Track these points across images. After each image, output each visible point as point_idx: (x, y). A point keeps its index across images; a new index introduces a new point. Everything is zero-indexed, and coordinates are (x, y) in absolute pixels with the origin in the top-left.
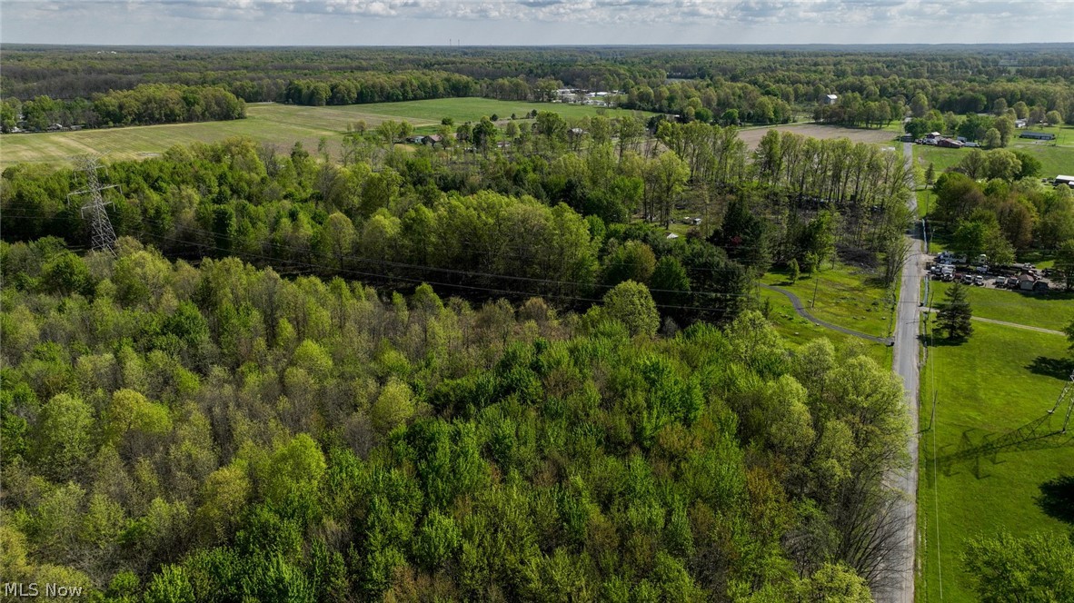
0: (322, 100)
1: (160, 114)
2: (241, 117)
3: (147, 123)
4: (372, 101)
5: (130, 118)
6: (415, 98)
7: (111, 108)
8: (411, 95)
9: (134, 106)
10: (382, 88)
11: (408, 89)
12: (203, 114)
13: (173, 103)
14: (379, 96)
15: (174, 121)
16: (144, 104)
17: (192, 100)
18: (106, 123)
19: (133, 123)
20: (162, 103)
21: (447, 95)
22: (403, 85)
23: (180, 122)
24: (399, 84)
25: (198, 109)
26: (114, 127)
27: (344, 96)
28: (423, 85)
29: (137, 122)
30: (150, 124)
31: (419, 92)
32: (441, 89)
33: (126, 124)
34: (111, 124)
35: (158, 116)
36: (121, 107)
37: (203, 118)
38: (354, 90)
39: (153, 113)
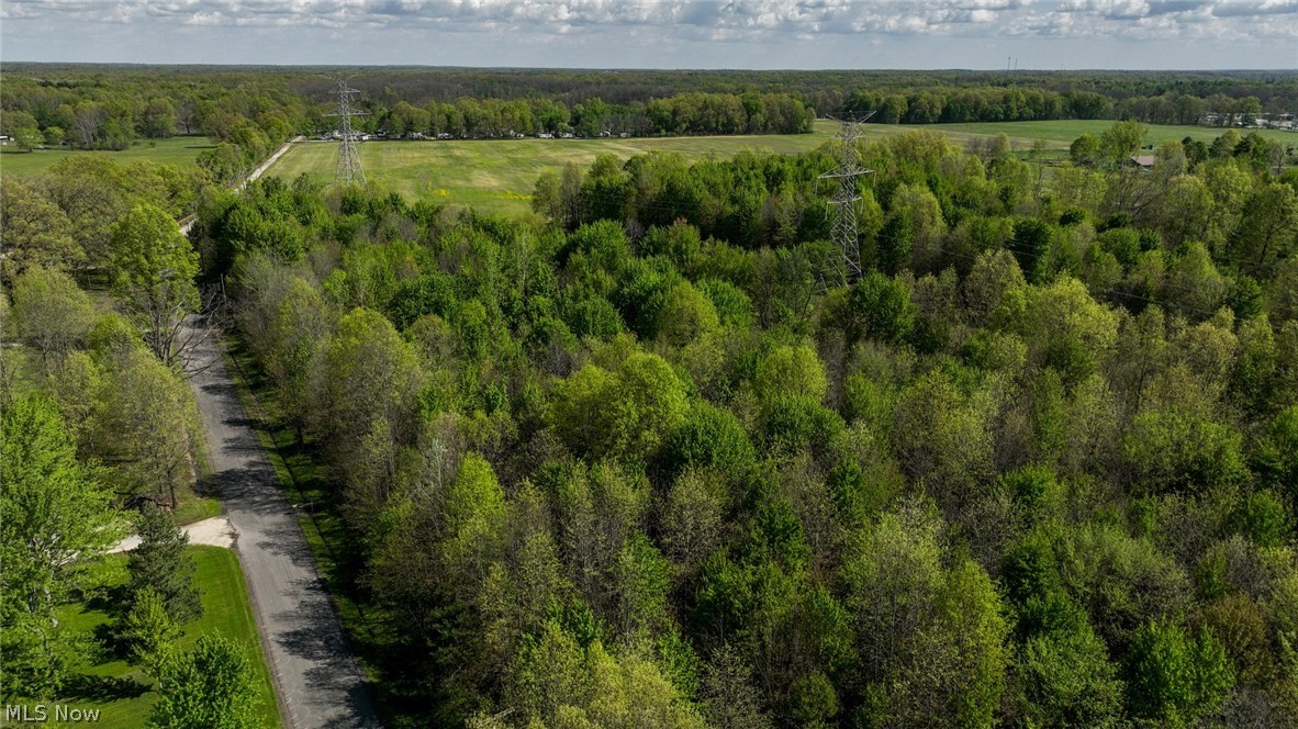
0: (895, 116)
1: (717, 122)
2: (807, 131)
3: (700, 133)
4: (962, 120)
5: (684, 126)
6: (1021, 118)
7: (665, 113)
8: (1015, 114)
9: (690, 112)
10: (978, 103)
11: (1013, 105)
12: (765, 126)
13: (733, 110)
14: (972, 114)
15: (730, 132)
16: (699, 109)
17: (754, 107)
18: (658, 131)
19: (686, 132)
20: (720, 109)
21: (1066, 115)
22: (1006, 100)
23: (738, 133)
24: (1001, 98)
25: (760, 118)
26: (666, 136)
27: (924, 112)
28: (1033, 100)
29: (690, 132)
30: (704, 135)
31: (1027, 109)
32: (1058, 106)
33: (679, 134)
34: (663, 132)
35: (714, 125)
36: (675, 113)
37: (765, 130)
38: (938, 105)
39: (708, 122)
